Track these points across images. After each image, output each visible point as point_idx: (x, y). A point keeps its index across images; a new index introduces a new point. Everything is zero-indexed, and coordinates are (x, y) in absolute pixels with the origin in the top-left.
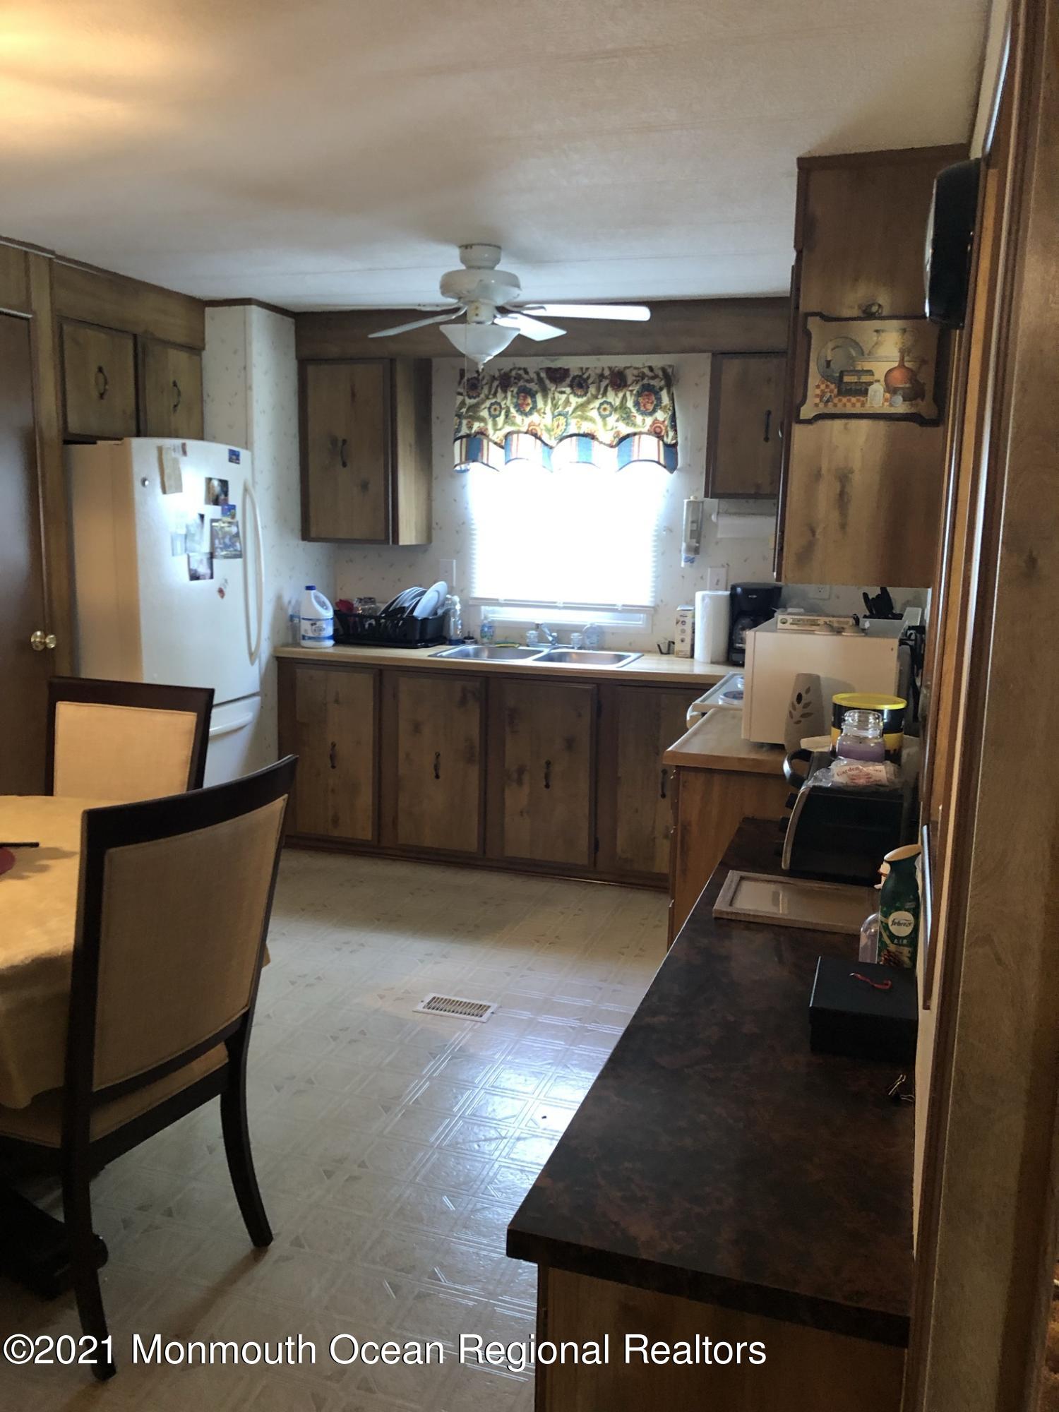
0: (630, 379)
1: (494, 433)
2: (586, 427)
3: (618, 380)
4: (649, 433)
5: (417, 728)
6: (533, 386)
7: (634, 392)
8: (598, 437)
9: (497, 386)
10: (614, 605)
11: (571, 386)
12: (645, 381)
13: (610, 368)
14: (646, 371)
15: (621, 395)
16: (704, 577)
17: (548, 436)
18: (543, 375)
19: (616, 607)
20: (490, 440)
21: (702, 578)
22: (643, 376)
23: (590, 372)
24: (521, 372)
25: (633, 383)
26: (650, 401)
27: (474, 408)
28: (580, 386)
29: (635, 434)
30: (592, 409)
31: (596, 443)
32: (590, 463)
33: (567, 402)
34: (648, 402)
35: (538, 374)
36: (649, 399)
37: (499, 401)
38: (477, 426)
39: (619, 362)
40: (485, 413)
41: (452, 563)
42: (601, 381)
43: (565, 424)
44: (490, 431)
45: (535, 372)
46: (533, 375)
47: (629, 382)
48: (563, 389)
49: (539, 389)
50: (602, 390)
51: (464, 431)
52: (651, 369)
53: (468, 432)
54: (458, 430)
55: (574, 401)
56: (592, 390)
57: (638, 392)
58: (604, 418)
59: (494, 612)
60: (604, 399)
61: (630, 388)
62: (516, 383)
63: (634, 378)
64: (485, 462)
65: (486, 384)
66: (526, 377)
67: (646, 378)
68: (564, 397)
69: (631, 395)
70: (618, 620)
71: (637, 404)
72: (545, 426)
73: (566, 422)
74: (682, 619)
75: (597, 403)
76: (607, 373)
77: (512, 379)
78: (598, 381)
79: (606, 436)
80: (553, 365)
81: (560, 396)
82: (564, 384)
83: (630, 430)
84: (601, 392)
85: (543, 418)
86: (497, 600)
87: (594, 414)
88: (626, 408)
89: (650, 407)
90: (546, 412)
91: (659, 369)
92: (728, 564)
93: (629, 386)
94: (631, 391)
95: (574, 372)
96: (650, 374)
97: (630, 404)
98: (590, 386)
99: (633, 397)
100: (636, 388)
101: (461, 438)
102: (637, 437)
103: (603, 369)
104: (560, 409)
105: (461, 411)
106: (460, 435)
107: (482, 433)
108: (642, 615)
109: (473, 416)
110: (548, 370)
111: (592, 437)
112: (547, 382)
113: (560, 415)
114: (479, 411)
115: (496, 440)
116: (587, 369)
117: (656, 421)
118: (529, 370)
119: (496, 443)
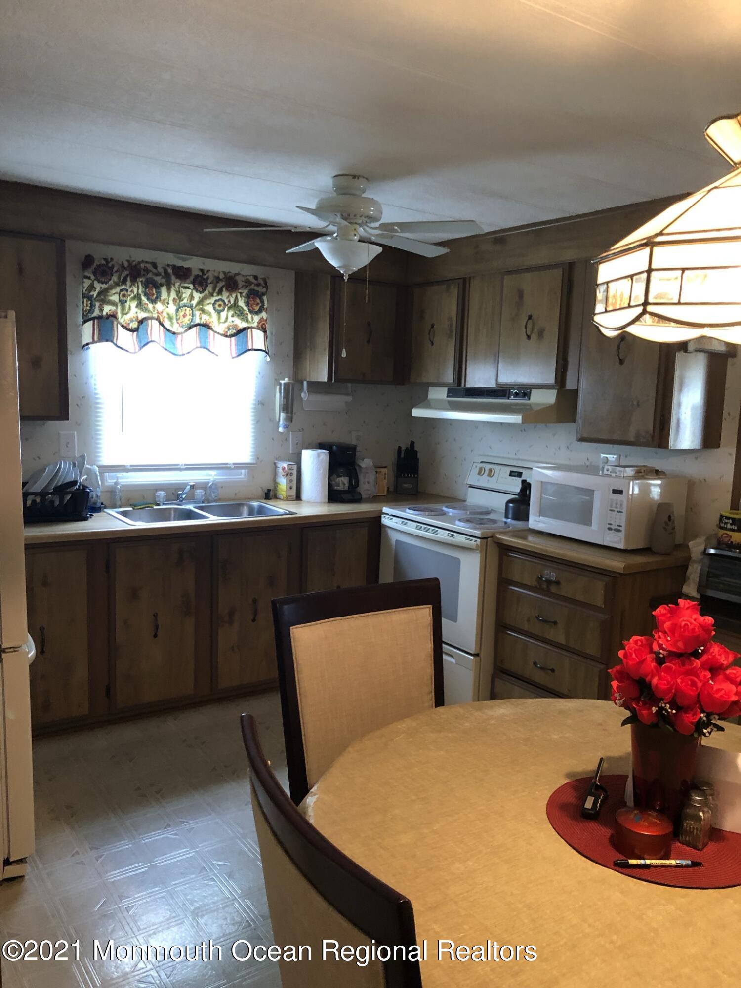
0: (240, 284)
1: (122, 317)
2: (205, 319)
3: (231, 284)
4: (258, 328)
5: (134, 594)
6: (158, 279)
7: (244, 294)
8: (213, 327)
9: (127, 276)
10: (227, 464)
11: (193, 283)
12: (252, 287)
13: (224, 272)
14: (251, 279)
15: (234, 295)
16: (287, 439)
17: (169, 323)
18: (170, 271)
19: (229, 466)
20: (118, 323)
21: (286, 439)
22: (250, 283)
23: (210, 274)
24: (149, 266)
25: (242, 287)
26: (256, 303)
27: (104, 293)
28: (201, 284)
29: (249, 328)
30: (208, 304)
31: (211, 332)
32: (207, 349)
33: (192, 298)
34: (254, 304)
35: (165, 270)
36: (254, 301)
37: (127, 288)
38: (107, 309)
39: (233, 268)
40: (115, 298)
41: (74, 433)
42: (218, 282)
43: (191, 315)
44: (119, 315)
45: (162, 268)
46: (160, 270)
47: (240, 285)
48: (188, 285)
49: (165, 283)
50: (217, 289)
51: (96, 313)
52: (256, 277)
53: (100, 314)
54: (91, 311)
55: (197, 296)
56: (210, 288)
57: (247, 294)
58: (219, 312)
59: (123, 478)
60: (220, 297)
61: (240, 291)
62: (144, 275)
63: (244, 283)
64: (115, 343)
65: (116, 272)
66: (154, 270)
67: (253, 285)
68: (188, 292)
69: (241, 297)
70: (223, 476)
71: (247, 304)
72: (168, 314)
73: (192, 313)
74: (290, 472)
75: (213, 300)
76: (222, 276)
77: (142, 270)
78: (215, 281)
79: (221, 328)
80: (180, 263)
81: (184, 291)
82: (188, 280)
83: (244, 325)
84: (217, 291)
85: (168, 307)
86: (124, 466)
87: (209, 308)
88: (238, 306)
89: (257, 308)
90: (169, 302)
91: (262, 278)
92: (303, 429)
93: (239, 289)
94: (241, 293)
95: (195, 272)
96: (255, 282)
97: (241, 303)
98: (209, 285)
99: (243, 299)
100: (245, 292)
101: (93, 319)
102: (250, 331)
103: (219, 273)
104: (185, 301)
105: (92, 293)
106: (93, 315)
107: (114, 316)
108: (243, 471)
109: (103, 299)
110: (174, 267)
111: (207, 326)
112: (173, 278)
113: (185, 306)
114: (108, 296)
115: (124, 323)
116: (208, 271)
117: (261, 320)
118: (158, 265)
119: (123, 326)
